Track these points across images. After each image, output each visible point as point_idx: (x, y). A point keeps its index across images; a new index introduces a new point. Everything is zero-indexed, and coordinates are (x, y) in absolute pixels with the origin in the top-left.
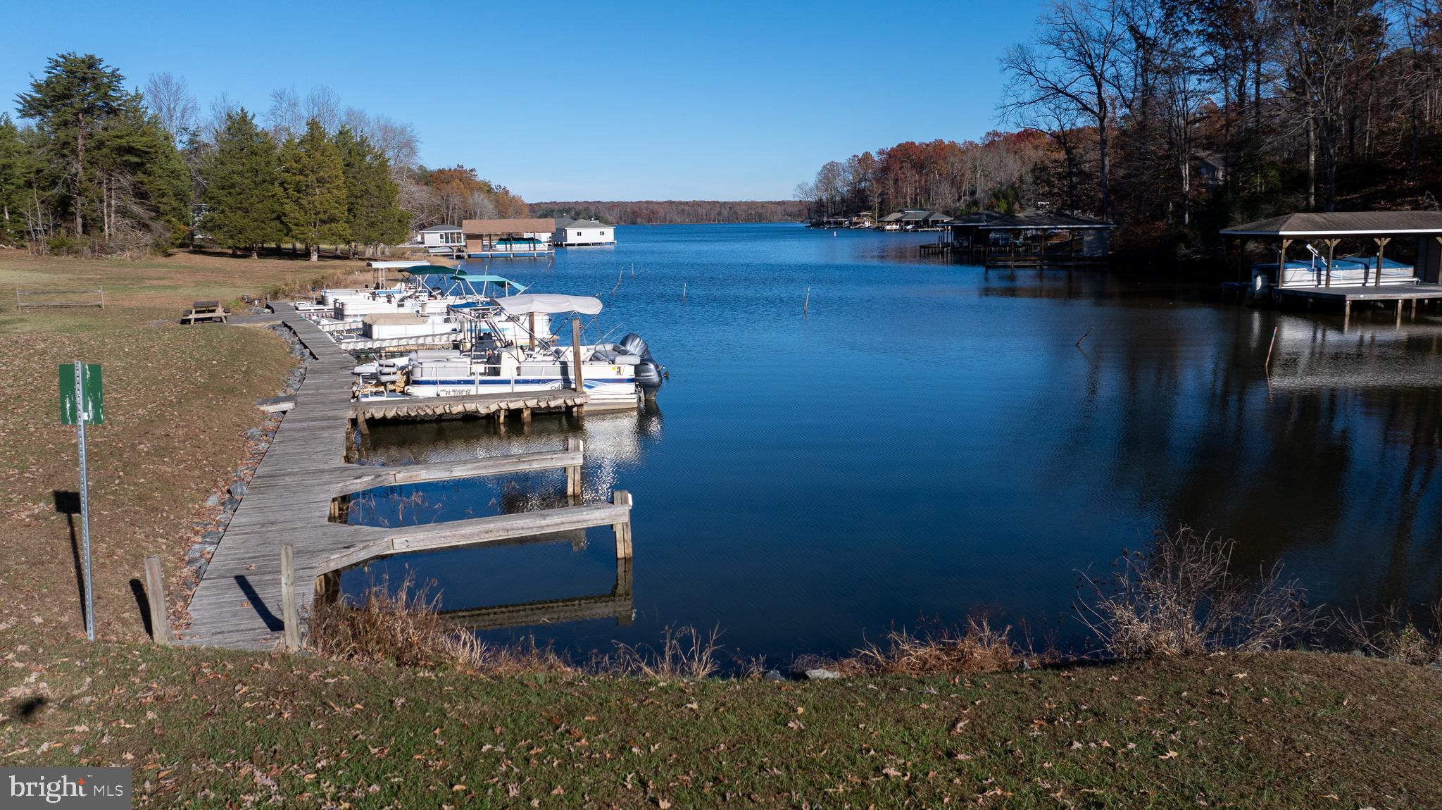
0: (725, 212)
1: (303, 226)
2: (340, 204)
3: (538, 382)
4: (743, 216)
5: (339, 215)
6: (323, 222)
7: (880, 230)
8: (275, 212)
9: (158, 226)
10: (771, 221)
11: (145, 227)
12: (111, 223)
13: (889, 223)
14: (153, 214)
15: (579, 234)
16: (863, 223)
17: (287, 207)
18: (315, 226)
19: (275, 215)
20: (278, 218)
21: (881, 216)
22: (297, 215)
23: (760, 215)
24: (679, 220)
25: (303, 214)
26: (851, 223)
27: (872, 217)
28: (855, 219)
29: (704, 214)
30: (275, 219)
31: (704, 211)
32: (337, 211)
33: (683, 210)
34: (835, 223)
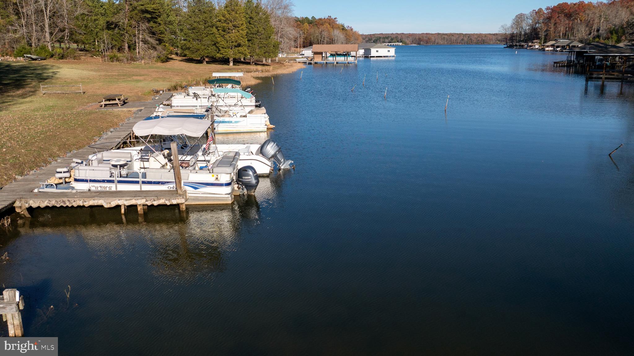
0: (466, 39)
1: (226, 48)
2: (243, 38)
3: (158, 183)
4: (475, 41)
5: (242, 43)
6: (236, 46)
7: (543, 50)
8: (213, 41)
9: (159, 48)
10: (489, 44)
11: (154, 48)
12: (140, 47)
13: (548, 46)
14: (158, 42)
15: (377, 51)
16: (535, 46)
17: (219, 39)
18: (232, 49)
19: (213, 43)
20: (215, 44)
21: (545, 42)
22: (223, 43)
23: (484, 41)
24: (442, 43)
25: (226, 42)
26: (528, 46)
27: (540, 43)
28: (530, 44)
29: (455, 39)
30: (213, 45)
31: (455, 38)
32: (241, 41)
33: (444, 37)
34: (520, 45)
